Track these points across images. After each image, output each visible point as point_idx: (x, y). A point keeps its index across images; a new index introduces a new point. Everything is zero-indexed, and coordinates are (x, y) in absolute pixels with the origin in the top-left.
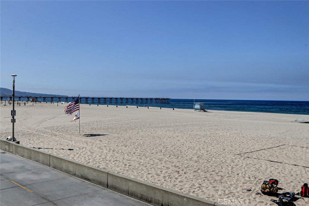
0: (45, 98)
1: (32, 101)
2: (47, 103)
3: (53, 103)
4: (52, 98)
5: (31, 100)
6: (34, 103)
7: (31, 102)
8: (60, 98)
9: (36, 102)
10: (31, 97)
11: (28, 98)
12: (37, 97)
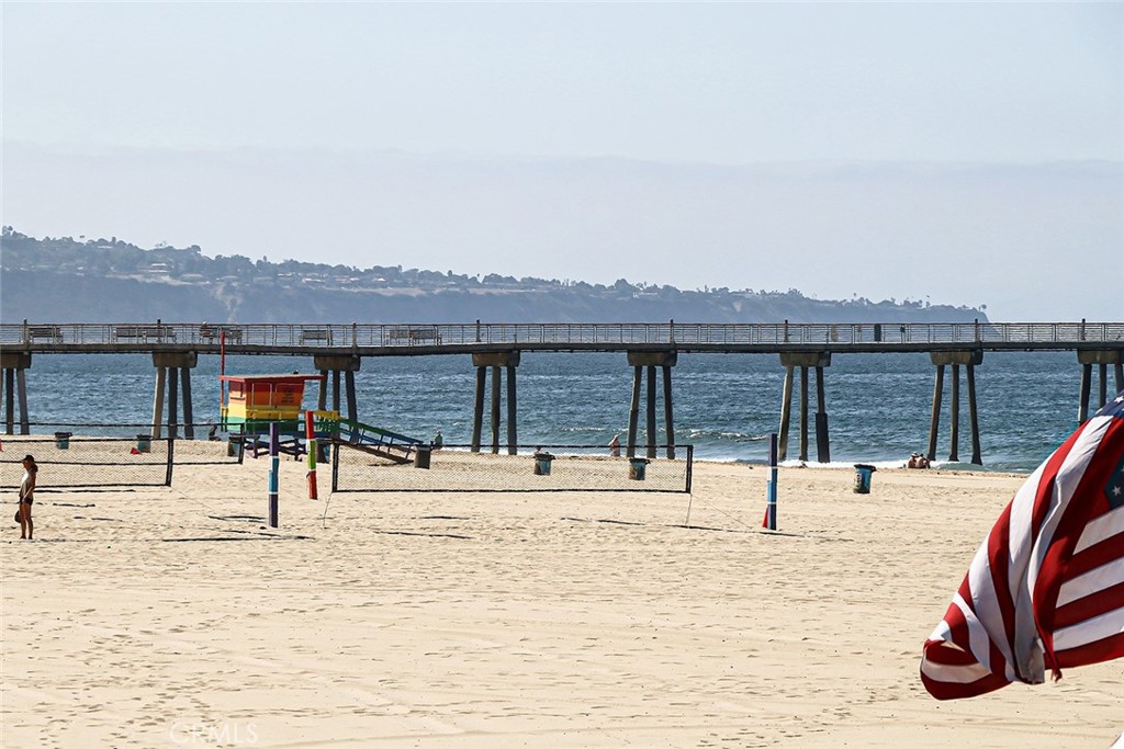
0: (509, 356)
1: (254, 427)
2: (543, 465)
3: (662, 469)
4: (654, 359)
5: (237, 411)
6: (294, 470)
7: (238, 447)
8: (809, 359)
9: (326, 441)
10: (225, 342)
11: (175, 361)
12: (340, 342)
